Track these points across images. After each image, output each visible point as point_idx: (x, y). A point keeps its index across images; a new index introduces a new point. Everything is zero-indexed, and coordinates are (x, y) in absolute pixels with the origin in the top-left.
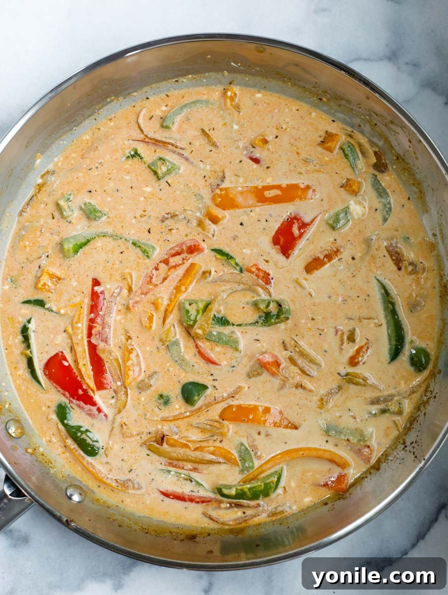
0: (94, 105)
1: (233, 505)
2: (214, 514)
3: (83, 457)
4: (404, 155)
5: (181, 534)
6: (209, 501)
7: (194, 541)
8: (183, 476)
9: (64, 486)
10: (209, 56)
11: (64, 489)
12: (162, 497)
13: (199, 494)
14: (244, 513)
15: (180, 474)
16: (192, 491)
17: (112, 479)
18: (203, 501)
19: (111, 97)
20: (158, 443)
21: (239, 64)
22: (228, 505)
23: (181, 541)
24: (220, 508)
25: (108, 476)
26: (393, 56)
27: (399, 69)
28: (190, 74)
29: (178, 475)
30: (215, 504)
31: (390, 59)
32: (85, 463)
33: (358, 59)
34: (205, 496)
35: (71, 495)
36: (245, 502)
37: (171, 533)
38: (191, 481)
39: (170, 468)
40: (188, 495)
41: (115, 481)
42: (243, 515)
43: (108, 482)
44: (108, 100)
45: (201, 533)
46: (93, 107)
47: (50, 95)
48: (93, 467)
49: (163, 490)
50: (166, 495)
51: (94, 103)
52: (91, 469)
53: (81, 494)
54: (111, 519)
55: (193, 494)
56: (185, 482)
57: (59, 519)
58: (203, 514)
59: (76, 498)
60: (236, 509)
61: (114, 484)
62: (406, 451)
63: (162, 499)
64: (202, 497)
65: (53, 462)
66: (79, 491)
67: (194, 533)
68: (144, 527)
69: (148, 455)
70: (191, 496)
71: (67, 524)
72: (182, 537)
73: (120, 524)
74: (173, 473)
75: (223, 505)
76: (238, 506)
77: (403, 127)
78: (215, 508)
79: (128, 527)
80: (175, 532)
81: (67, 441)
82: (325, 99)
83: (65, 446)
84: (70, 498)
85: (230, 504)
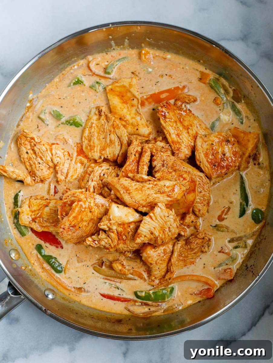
0: (64, 63)
1: (143, 304)
2: (131, 308)
3: (53, 274)
4: (248, 95)
5: (113, 319)
6: (129, 301)
7: (121, 323)
8: (113, 286)
9: (43, 289)
10: (133, 35)
11: (44, 291)
12: (102, 297)
13: (123, 296)
14: (149, 309)
15: (112, 284)
16: (119, 295)
17: (71, 287)
18: (125, 300)
19: (74, 58)
20: (99, 266)
21: (151, 40)
22: (140, 304)
23: (113, 323)
24: (135, 305)
25: (69, 285)
26: (244, 38)
27: (248, 46)
28: (122, 45)
29: (110, 285)
30: (132, 303)
31: (243, 40)
32: (55, 277)
33: (224, 39)
34: (127, 297)
35: (48, 295)
36: (150, 303)
37: (107, 318)
38: (118, 289)
39: (106, 281)
40: (117, 297)
41: (73, 288)
42: (148, 310)
43: (69, 289)
44: (73, 60)
45: (125, 319)
46: (64, 64)
47: (39, 56)
48: (60, 280)
49: (102, 293)
50: (103, 296)
51: (65, 61)
52: (59, 281)
53: (53, 294)
54: (72, 309)
55: (120, 296)
56: (115, 289)
57: (40, 309)
58: (125, 308)
59: (50, 296)
60: (144, 306)
61: (73, 290)
62: (248, 270)
63: (102, 298)
64: (125, 298)
65: (37, 275)
66: (52, 292)
67: (121, 318)
68: (91, 314)
69: (93, 273)
70: (118, 297)
71: (45, 312)
72: (113, 321)
73: (77, 312)
74: (107, 284)
75: (137, 304)
76: (146, 305)
77: (248, 78)
78: (132, 305)
79: (81, 314)
80: (110, 318)
81: (44, 265)
82: (202, 61)
83: (43, 268)
84: (47, 296)
85: (142, 303)
